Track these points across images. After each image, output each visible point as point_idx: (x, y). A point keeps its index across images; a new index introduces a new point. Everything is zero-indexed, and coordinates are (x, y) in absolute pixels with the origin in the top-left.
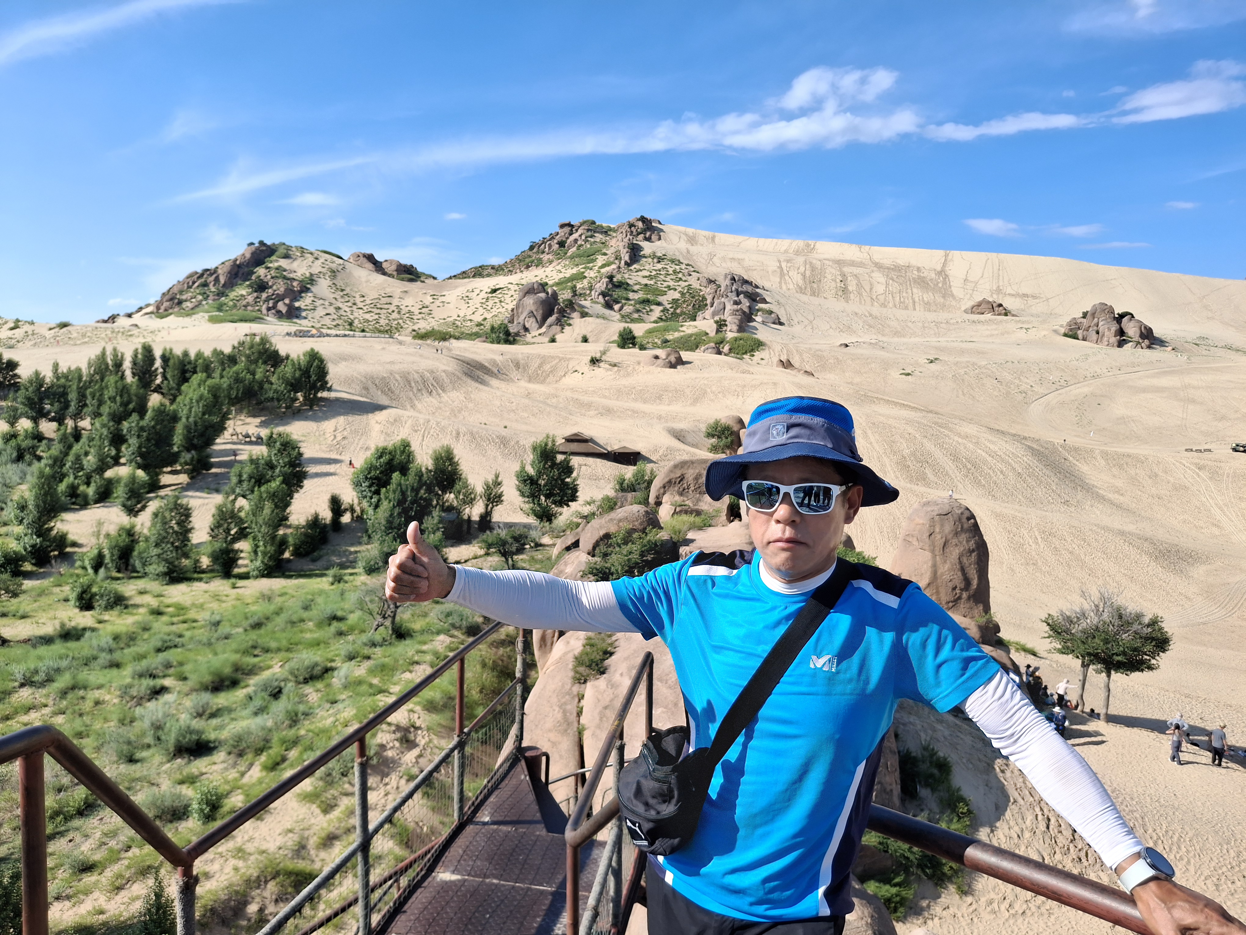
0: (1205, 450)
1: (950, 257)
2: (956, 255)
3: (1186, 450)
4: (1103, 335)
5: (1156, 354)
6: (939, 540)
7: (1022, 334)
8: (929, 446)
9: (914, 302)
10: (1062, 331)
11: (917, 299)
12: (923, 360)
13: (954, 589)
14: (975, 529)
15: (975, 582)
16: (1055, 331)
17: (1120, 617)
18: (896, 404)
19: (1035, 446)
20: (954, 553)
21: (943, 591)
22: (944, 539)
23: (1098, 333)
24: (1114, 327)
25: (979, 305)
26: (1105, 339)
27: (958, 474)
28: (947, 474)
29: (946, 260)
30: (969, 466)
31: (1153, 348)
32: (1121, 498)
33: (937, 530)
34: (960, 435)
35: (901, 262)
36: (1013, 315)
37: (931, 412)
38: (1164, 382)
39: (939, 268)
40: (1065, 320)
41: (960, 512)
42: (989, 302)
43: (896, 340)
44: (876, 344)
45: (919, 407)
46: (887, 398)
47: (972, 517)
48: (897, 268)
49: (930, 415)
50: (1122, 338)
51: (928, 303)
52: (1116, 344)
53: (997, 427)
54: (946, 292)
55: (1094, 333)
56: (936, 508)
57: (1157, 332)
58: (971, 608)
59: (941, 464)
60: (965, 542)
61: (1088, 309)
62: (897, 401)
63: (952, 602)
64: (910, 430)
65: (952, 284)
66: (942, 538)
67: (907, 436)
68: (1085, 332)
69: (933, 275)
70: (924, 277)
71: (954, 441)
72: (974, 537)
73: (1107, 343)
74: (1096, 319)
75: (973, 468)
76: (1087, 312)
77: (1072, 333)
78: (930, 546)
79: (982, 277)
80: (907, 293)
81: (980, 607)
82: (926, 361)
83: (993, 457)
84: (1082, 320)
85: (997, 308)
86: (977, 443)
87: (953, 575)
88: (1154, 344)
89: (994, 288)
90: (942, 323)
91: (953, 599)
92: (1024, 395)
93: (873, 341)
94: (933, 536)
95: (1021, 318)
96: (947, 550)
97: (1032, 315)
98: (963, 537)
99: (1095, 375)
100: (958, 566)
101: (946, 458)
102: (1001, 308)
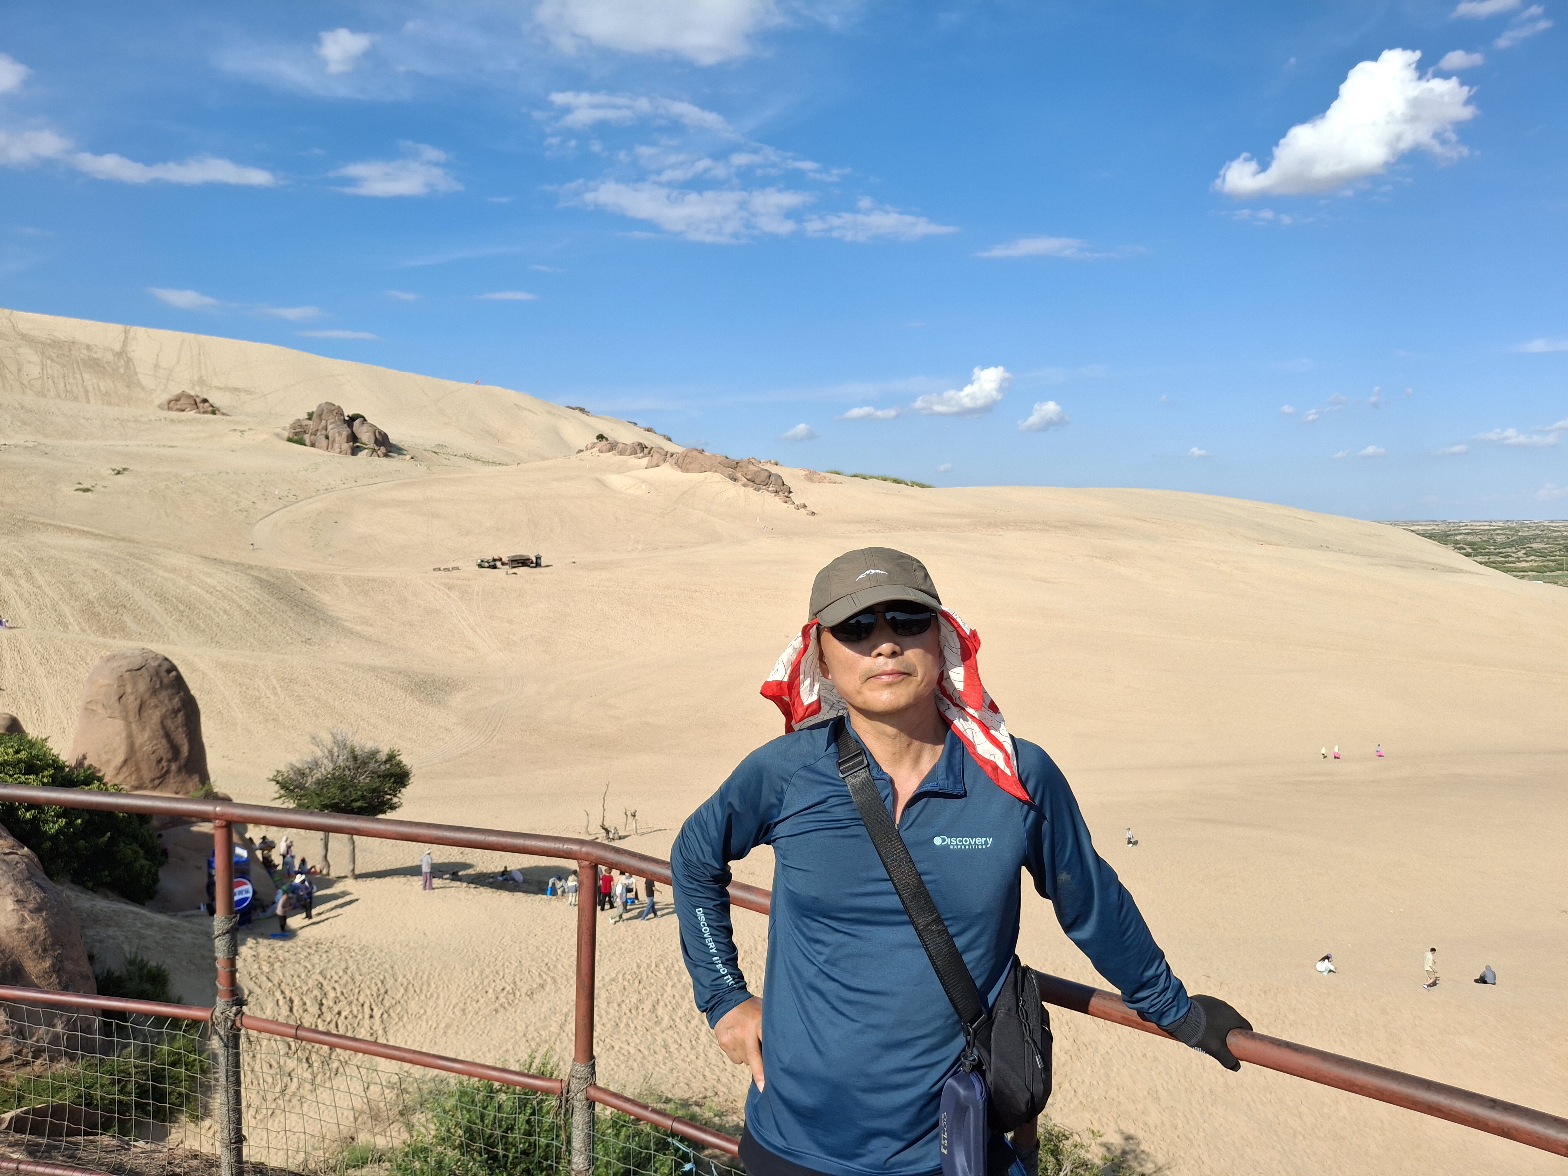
0: (453, 568)
1: (132, 334)
2: (139, 332)
3: (434, 570)
4: (334, 441)
5: (393, 463)
6: (132, 702)
7: (235, 438)
8: (124, 584)
9: (86, 391)
10: (286, 434)
11: (90, 388)
12: (106, 471)
13: (160, 761)
14: (179, 683)
15: (185, 749)
16: (277, 435)
17: (355, 758)
18: (71, 531)
19: (263, 576)
20: (155, 716)
21: (144, 766)
22: (139, 701)
23: (327, 437)
24: (346, 432)
25: (177, 399)
26: (337, 445)
27: (169, 619)
28: (153, 621)
29: (126, 338)
30: (182, 608)
31: (391, 457)
32: (370, 629)
33: (129, 690)
34: (166, 569)
35: (60, 336)
36: (223, 414)
37: (123, 539)
38: (406, 494)
39: (117, 347)
40: (288, 422)
41: (156, 664)
42: (190, 396)
43: (64, 442)
44: (34, 448)
45: (106, 534)
46: (59, 523)
47: (173, 668)
48: (56, 344)
49: (122, 544)
50: (355, 445)
51: (106, 394)
52: (349, 451)
53: (215, 556)
54: (130, 380)
55: (323, 438)
56: (124, 662)
57: (393, 438)
58: (184, 782)
59: (143, 607)
60: (166, 701)
61: (313, 408)
62: (74, 526)
63: (159, 778)
64: (96, 565)
65: (137, 370)
66: (136, 699)
67: (92, 573)
68: (313, 437)
69: (110, 357)
70: (98, 359)
71: (158, 576)
72: (178, 693)
73: (339, 450)
74: (324, 422)
75: (187, 610)
76: (313, 413)
77: (297, 437)
78: (121, 712)
79: (178, 363)
80: (74, 378)
81: (196, 778)
82: (111, 472)
83: (211, 593)
84: (308, 422)
85: (201, 404)
86: (189, 577)
87: (156, 744)
88: (390, 452)
89: (196, 378)
90: (129, 421)
91: (159, 775)
92: (245, 513)
93: (30, 444)
94: (124, 699)
95: (233, 418)
96: (145, 714)
97: (247, 415)
98: (164, 695)
99: (328, 487)
100: (161, 733)
101: (149, 600)
102: (207, 404)
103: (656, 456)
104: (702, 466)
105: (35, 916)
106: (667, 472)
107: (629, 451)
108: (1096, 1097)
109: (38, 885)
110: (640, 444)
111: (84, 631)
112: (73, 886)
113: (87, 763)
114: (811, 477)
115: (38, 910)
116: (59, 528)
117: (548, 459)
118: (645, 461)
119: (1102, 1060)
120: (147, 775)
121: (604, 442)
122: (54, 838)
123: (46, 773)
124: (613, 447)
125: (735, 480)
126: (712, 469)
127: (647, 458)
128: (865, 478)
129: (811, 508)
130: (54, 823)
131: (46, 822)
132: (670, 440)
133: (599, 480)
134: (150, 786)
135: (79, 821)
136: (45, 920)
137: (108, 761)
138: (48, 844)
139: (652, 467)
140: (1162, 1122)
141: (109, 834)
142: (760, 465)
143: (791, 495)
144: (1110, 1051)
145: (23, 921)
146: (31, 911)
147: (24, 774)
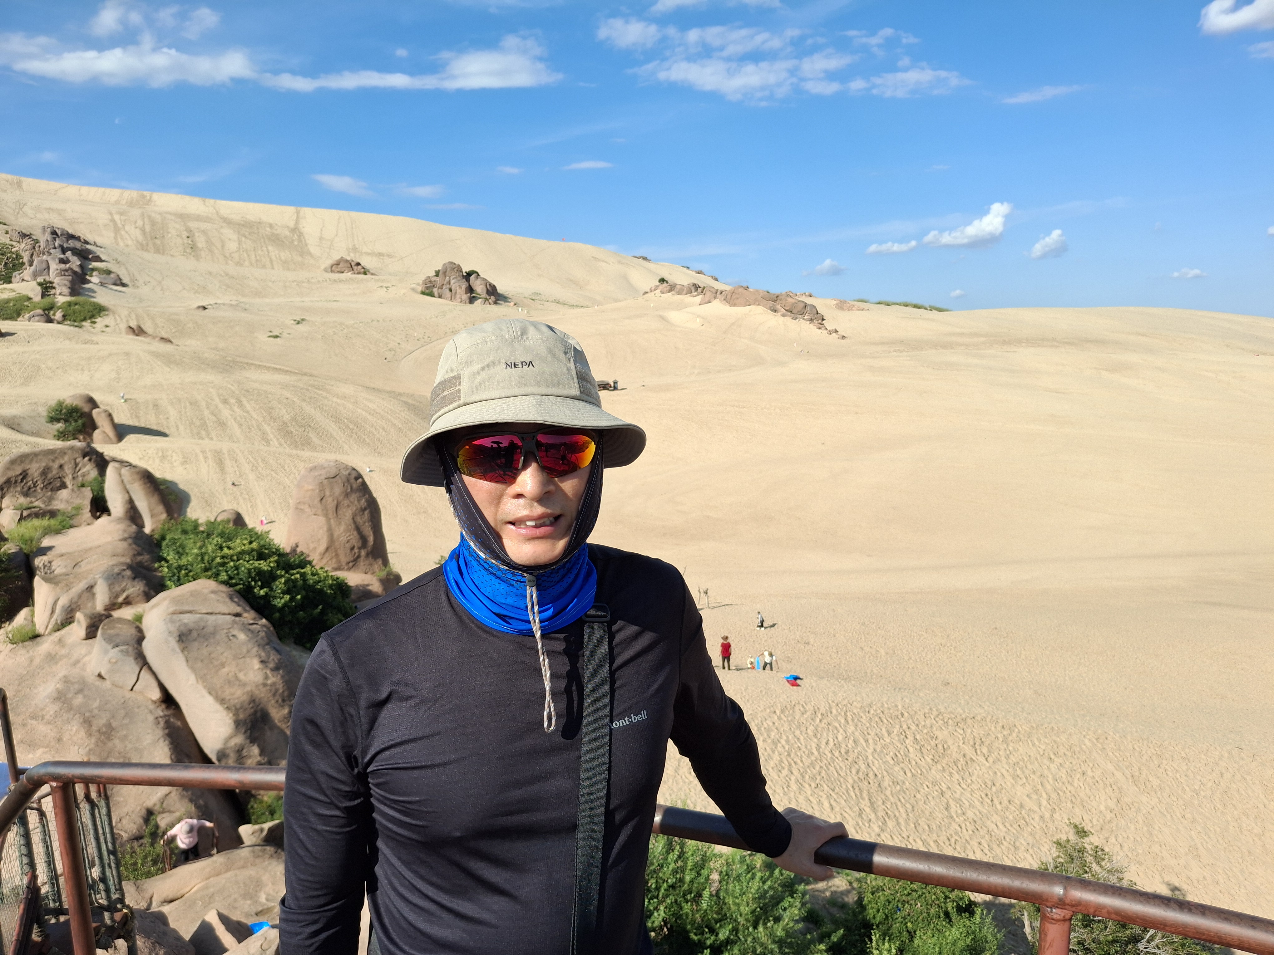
1: (301, 214)
2: (308, 212)
4: (456, 293)
5: (501, 309)
6: (330, 503)
7: (383, 293)
8: (309, 409)
9: (271, 261)
10: (420, 289)
11: (274, 258)
12: (289, 322)
13: (352, 549)
14: (364, 489)
15: (371, 539)
16: (413, 289)
18: (268, 368)
19: (410, 401)
20: (347, 514)
21: (341, 553)
22: (335, 502)
23: (451, 290)
24: (464, 285)
25: (338, 264)
26: (458, 296)
27: (342, 435)
28: (331, 436)
29: (298, 217)
30: (351, 426)
31: (499, 304)
33: (328, 493)
34: (338, 397)
35: (251, 218)
36: (372, 274)
37: (306, 374)
39: (292, 224)
40: (421, 278)
41: (347, 473)
42: (347, 261)
43: (258, 300)
44: (237, 305)
45: (293, 370)
46: (258, 363)
47: (359, 476)
48: (248, 224)
49: (305, 378)
50: (472, 296)
51: (286, 262)
52: (468, 301)
53: (372, 385)
54: (302, 250)
55: (448, 291)
56: (323, 472)
57: (500, 289)
58: (371, 565)
59: (323, 426)
60: (356, 502)
61: (440, 267)
62: (270, 365)
63: (352, 562)
64: (287, 394)
65: (308, 242)
66: (333, 500)
67: (285, 401)
68: (440, 290)
69: (287, 233)
70: (277, 235)
71: (333, 402)
72: (364, 495)
73: (460, 300)
74: (447, 278)
75: (355, 428)
76: (439, 271)
77: (428, 291)
78: (323, 510)
79: (337, 235)
80: (262, 251)
81: (380, 562)
82: (293, 322)
83: (373, 415)
84: (436, 278)
85: (355, 267)
86: (356, 403)
87: (350, 536)
88: (498, 300)
89: (350, 247)
90: (303, 282)
91: (352, 559)
92: (393, 352)
93: (234, 303)
94: (324, 500)
95: (380, 277)
96: (340, 512)
97: (390, 274)
98: (354, 497)
99: (454, 330)
100: (353, 526)
101: (328, 420)
102: (359, 267)
103: (708, 294)
104: (747, 301)
105: (275, 673)
106: (718, 307)
107: (685, 292)
108: (1140, 852)
109: (275, 649)
110: (695, 285)
111: (281, 445)
112: (296, 646)
113: (299, 550)
114: (842, 306)
115: (276, 669)
116: (259, 366)
117: (620, 301)
118: (699, 299)
119: (1145, 819)
120: (344, 559)
121: (665, 285)
122: (281, 610)
123: (272, 559)
124: (672, 288)
125: (775, 311)
126: (756, 302)
127: (700, 296)
128: (888, 305)
129: (841, 333)
130: (281, 598)
131: (275, 597)
132: (716, 280)
133: (661, 317)
134: (346, 568)
135: (299, 597)
136: (282, 677)
137: (315, 549)
138: (277, 615)
139: (705, 303)
140: (1204, 877)
141: (321, 607)
142: (796, 298)
143: (824, 322)
144: (1151, 811)
145: (266, 678)
146: (272, 670)
147: (257, 560)
